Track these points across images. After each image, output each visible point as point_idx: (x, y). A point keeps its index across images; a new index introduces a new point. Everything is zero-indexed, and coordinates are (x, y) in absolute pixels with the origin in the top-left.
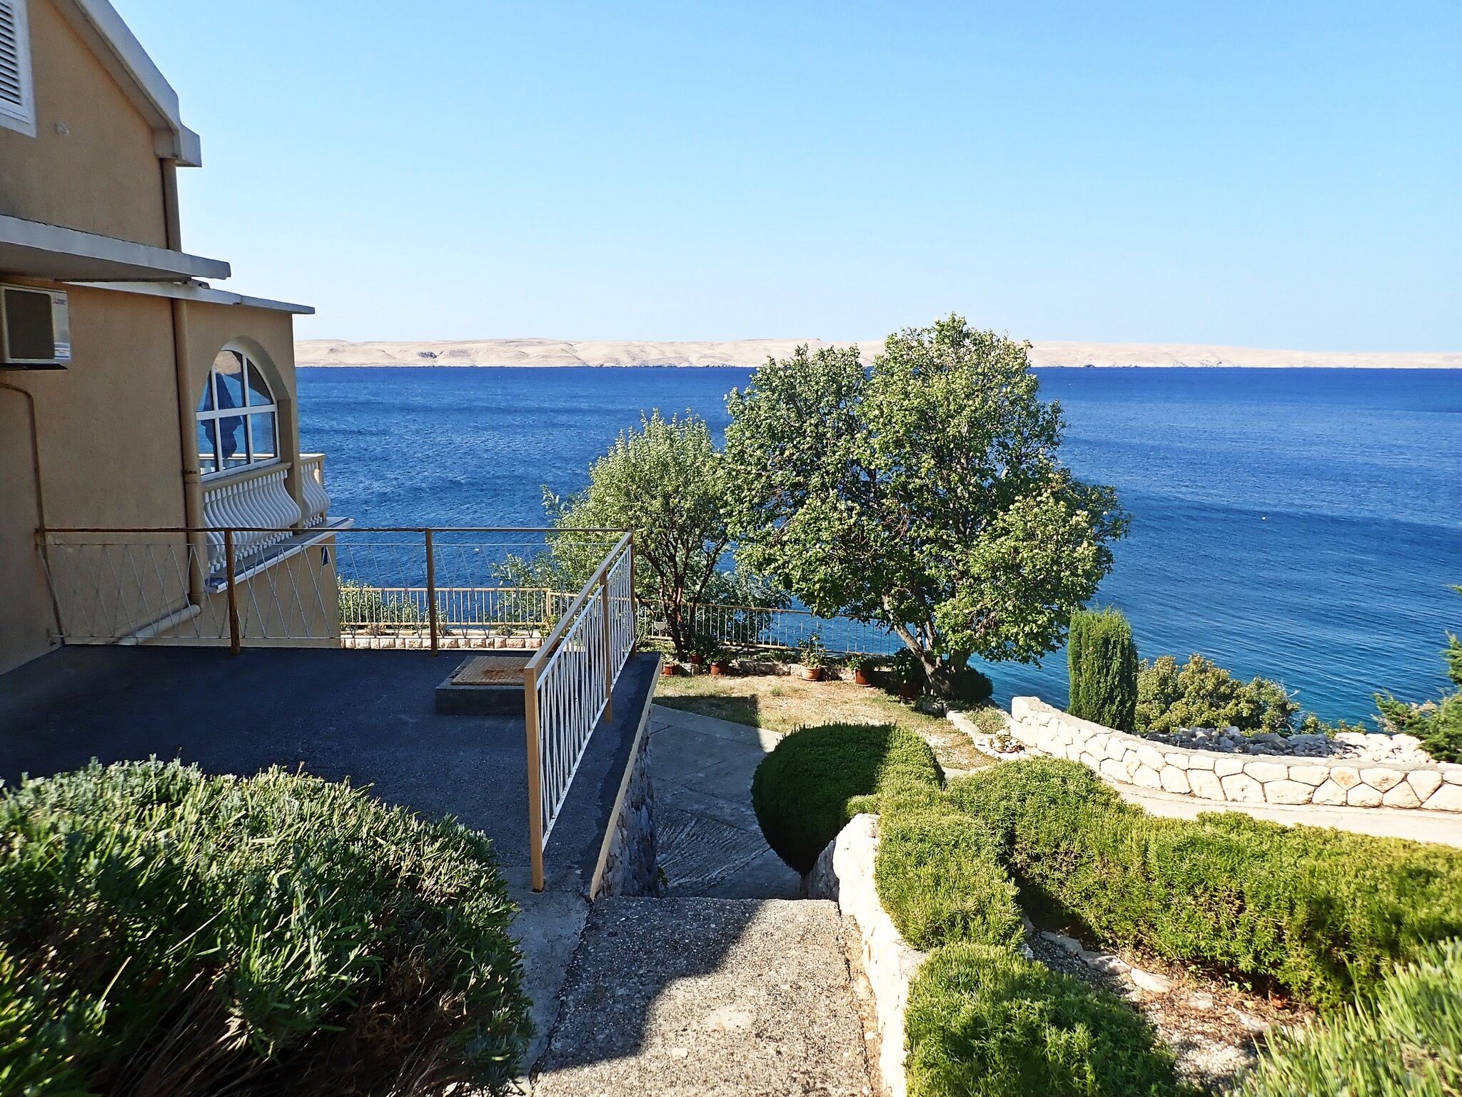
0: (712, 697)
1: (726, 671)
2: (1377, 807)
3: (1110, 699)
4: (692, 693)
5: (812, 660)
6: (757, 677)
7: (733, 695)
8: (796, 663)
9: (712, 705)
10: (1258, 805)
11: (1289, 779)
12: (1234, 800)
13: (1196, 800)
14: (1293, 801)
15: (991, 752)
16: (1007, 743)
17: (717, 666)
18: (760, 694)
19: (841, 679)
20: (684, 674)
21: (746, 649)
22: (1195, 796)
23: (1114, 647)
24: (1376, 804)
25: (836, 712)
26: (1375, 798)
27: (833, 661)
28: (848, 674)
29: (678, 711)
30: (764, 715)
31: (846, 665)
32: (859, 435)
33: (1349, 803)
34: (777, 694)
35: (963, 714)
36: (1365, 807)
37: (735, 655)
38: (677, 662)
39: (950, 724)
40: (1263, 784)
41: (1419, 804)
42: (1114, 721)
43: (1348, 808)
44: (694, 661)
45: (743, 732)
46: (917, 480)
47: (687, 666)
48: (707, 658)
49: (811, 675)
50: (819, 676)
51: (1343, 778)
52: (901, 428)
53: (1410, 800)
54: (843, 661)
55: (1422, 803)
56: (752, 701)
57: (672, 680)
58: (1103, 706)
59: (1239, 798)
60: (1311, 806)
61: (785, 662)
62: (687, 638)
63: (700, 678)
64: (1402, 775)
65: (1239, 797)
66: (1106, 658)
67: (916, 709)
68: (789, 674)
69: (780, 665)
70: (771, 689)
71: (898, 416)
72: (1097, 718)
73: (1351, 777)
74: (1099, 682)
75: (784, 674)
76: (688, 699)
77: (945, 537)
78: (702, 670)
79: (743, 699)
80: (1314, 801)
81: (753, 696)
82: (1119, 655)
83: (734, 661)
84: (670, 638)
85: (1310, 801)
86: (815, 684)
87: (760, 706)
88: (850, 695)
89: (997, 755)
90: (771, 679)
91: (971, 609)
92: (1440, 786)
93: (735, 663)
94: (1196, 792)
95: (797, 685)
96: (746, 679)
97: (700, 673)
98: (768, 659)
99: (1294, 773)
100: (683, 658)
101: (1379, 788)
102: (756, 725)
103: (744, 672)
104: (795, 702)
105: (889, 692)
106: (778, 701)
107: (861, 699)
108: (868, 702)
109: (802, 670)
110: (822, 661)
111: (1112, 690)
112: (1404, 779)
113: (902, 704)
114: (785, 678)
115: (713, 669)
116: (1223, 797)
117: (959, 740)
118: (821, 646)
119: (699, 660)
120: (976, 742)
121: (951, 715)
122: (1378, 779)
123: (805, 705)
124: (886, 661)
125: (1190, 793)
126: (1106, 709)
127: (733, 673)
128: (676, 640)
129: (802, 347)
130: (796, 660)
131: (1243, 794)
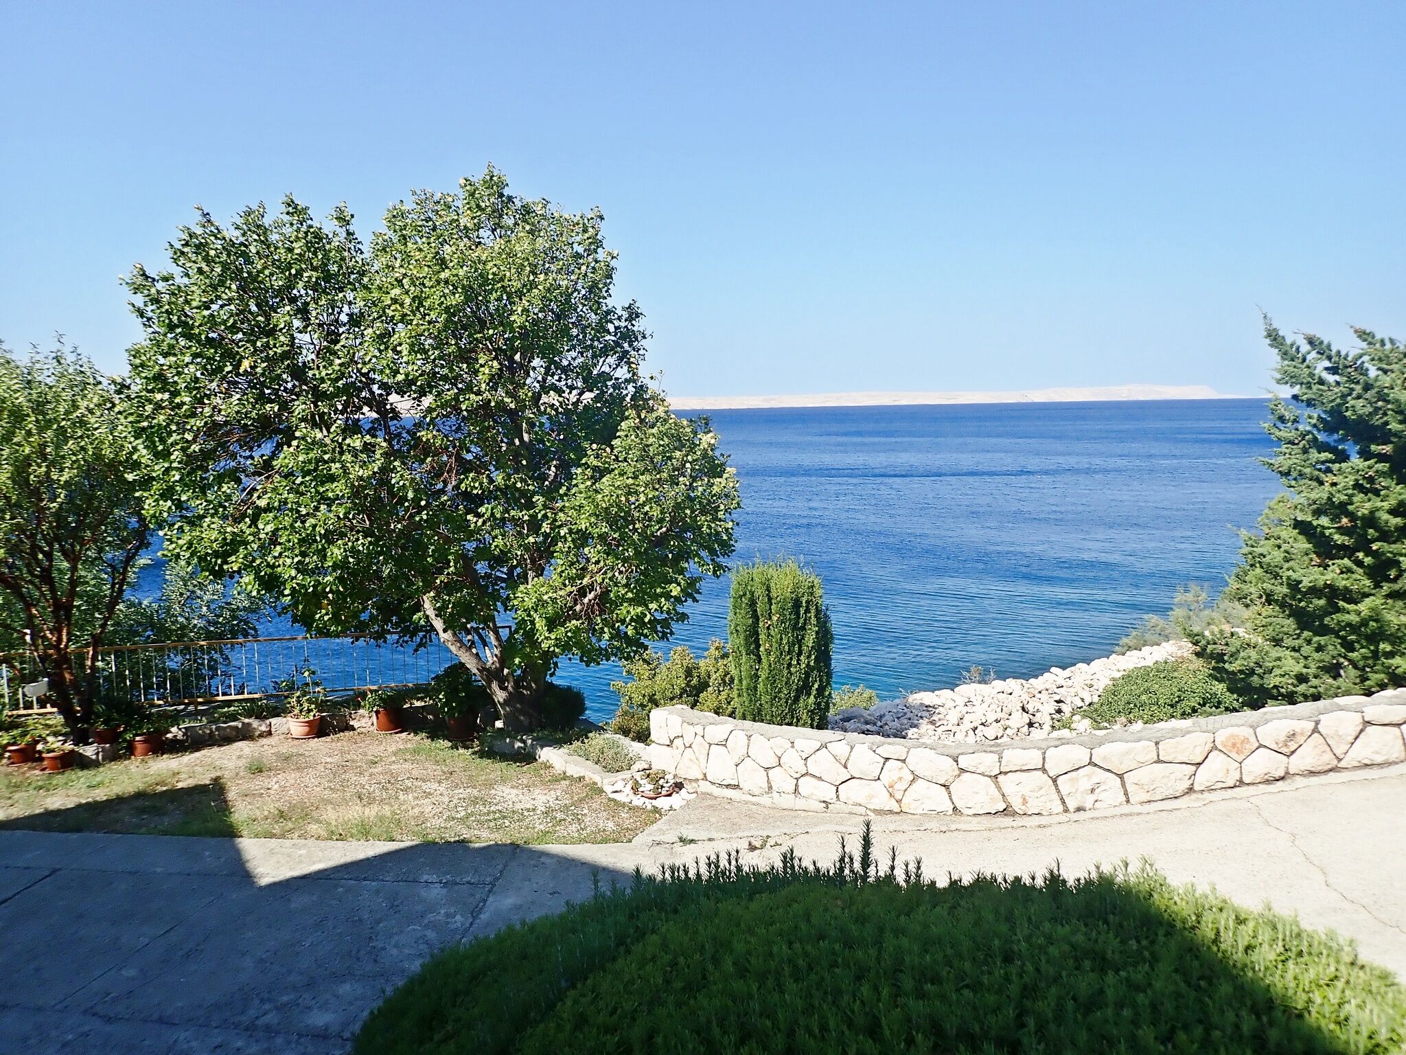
0: (140, 795)
1: (160, 746)
2: (1282, 778)
3: (805, 688)
4: (101, 795)
5: (306, 705)
6: (216, 749)
7: (180, 785)
8: (278, 715)
9: (142, 811)
10: (1118, 811)
11: (1159, 761)
12: (1079, 809)
13: (1020, 821)
14: (1170, 793)
15: (638, 801)
16: (661, 782)
17: (144, 742)
18: (227, 775)
19: (353, 728)
20: (84, 764)
21: (191, 708)
22: (1014, 813)
23: (807, 611)
24: (1282, 774)
25: (363, 780)
26: (1277, 765)
27: (335, 704)
28: (365, 720)
29: (75, 836)
30: (241, 812)
31: (358, 706)
32: (370, 331)
33: (1246, 780)
34: (258, 769)
35: (565, 750)
36: (1267, 782)
37: (175, 718)
38: (69, 746)
39: (548, 766)
40: (1121, 776)
41: (1335, 762)
42: (813, 720)
43: (1245, 788)
44: (101, 739)
45: (208, 852)
46: (472, 396)
47: (89, 751)
48: (125, 731)
49: (306, 729)
50: (319, 729)
51: (1234, 745)
52: (440, 314)
53: (1328, 760)
54: (355, 701)
55: (1340, 760)
56: (214, 792)
57: (59, 779)
58: (796, 699)
59: (1088, 805)
60: (1194, 796)
61: (260, 717)
62: (87, 704)
63: (116, 767)
64: (1312, 725)
65: (1088, 802)
66: (799, 629)
67: (482, 754)
68: (270, 733)
69: (255, 723)
70: (242, 763)
71: (434, 297)
72: (790, 719)
73: (1246, 740)
74: (790, 665)
75: (261, 736)
76: (93, 808)
77: (519, 485)
78: (119, 751)
79: (200, 789)
80: (1196, 787)
81: (216, 780)
82: (814, 621)
83: (174, 729)
84: (55, 710)
85: (1191, 790)
86: (315, 743)
87: (231, 795)
88: (375, 750)
89: (649, 804)
90: (243, 747)
91: (569, 589)
92: (1362, 731)
93: (175, 732)
94: (1017, 806)
95: (285, 749)
96: (197, 754)
97: (113, 757)
98: (233, 717)
99: (1166, 750)
100: (82, 739)
101: (1284, 750)
102: (231, 833)
103: (194, 743)
104: (292, 777)
105: (433, 736)
106: (259, 782)
107: (395, 754)
108: (408, 756)
109: (292, 725)
110: (321, 706)
111: (807, 675)
112: (1315, 730)
113: (461, 751)
114: (264, 741)
115: (140, 747)
116: (1061, 808)
117: (579, 791)
118: (317, 684)
119: (110, 737)
120: (608, 789)
121: (547, 754)
122: (1282, 737)
123: (310, 778)
124: (419, 690)
125: (1007, 812)
126: (801, 704)
127: (176, 747)
128: (66, 711)
129: (254, 207)
130: (277, 712)
131: (1094, 797)
